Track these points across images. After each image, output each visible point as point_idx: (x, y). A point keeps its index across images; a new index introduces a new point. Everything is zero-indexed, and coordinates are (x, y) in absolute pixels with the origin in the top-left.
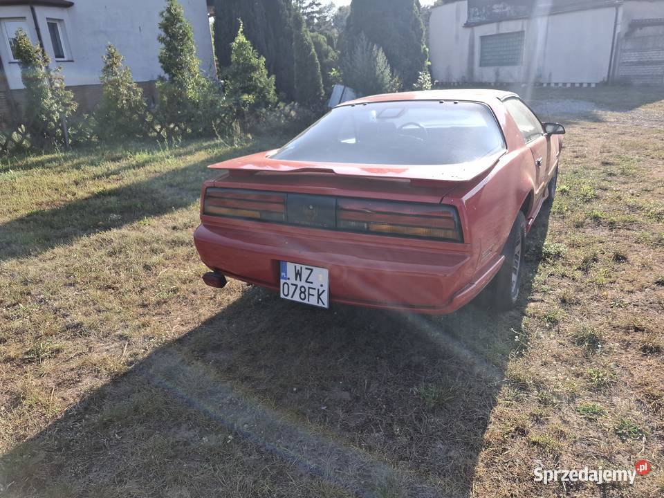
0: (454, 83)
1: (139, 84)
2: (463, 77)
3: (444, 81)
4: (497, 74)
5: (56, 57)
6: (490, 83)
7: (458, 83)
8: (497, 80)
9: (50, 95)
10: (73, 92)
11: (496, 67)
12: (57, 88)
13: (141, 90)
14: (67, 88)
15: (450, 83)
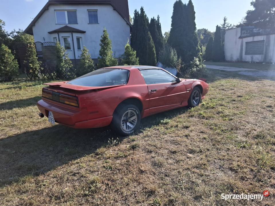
0: (234, 61)
1: (93, 59)
2: (238, 59)
3: (230, 60)
4: (252, 58)
5: (78, 49)
6: (249, 62)
7: (236, 61)
8: (252, 60)
9: (64, 62)
10: (72, 61)
11: (251, 55)
12: (67, 60)
13: (93, 61)
14: (70, 60)
15: (232, 61)
